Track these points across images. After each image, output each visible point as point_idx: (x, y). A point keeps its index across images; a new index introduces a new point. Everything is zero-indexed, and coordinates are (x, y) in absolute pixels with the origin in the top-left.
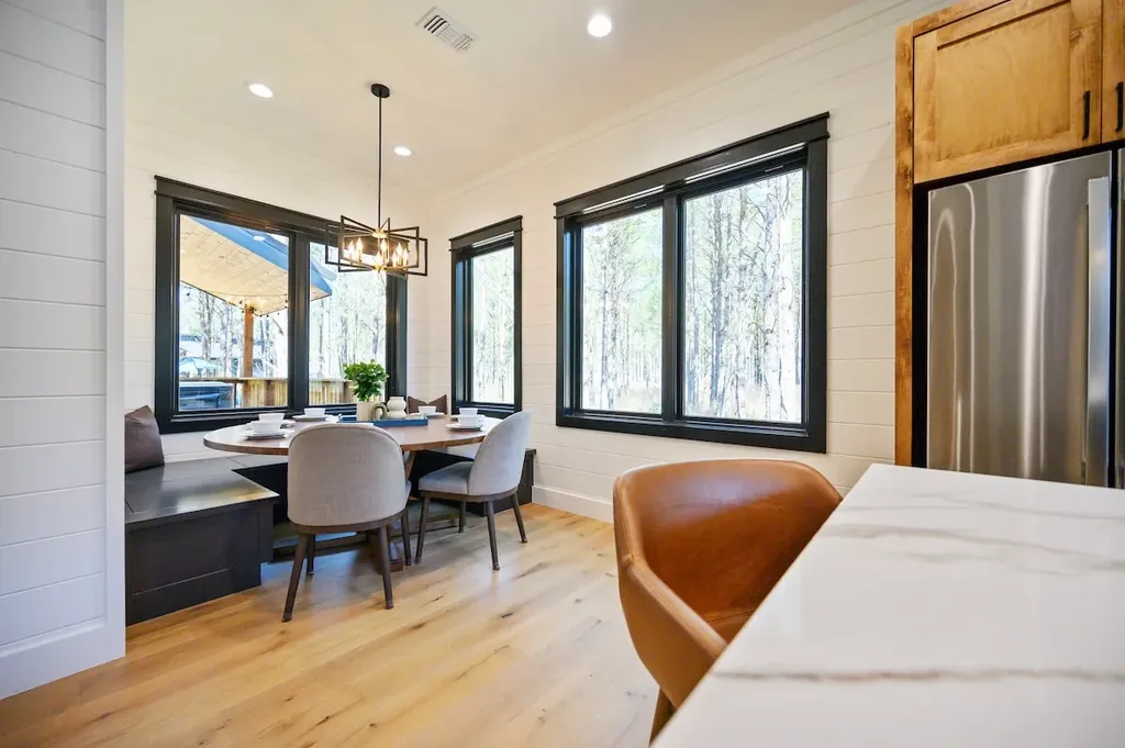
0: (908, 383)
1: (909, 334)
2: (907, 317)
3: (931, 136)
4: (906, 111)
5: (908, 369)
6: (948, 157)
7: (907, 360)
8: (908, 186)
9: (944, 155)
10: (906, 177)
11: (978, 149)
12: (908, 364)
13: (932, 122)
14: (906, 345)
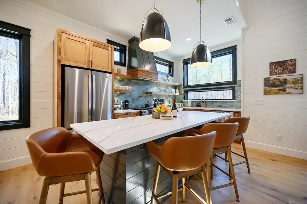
0: (60, 107)
1: (60, 96)
2: (60, 92)
3: (65, 55)
4: (60, 47)
5: (60, 104)
6: (68, 61)
7: (60, 102)
8: (60, 64)
9: (67, 60)
10: (59, 62)
11: (73, 62)
12: (60, 103)
13: (65, 52)
14: (60, 98)
